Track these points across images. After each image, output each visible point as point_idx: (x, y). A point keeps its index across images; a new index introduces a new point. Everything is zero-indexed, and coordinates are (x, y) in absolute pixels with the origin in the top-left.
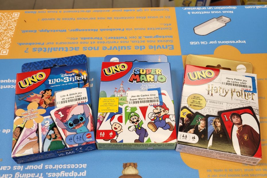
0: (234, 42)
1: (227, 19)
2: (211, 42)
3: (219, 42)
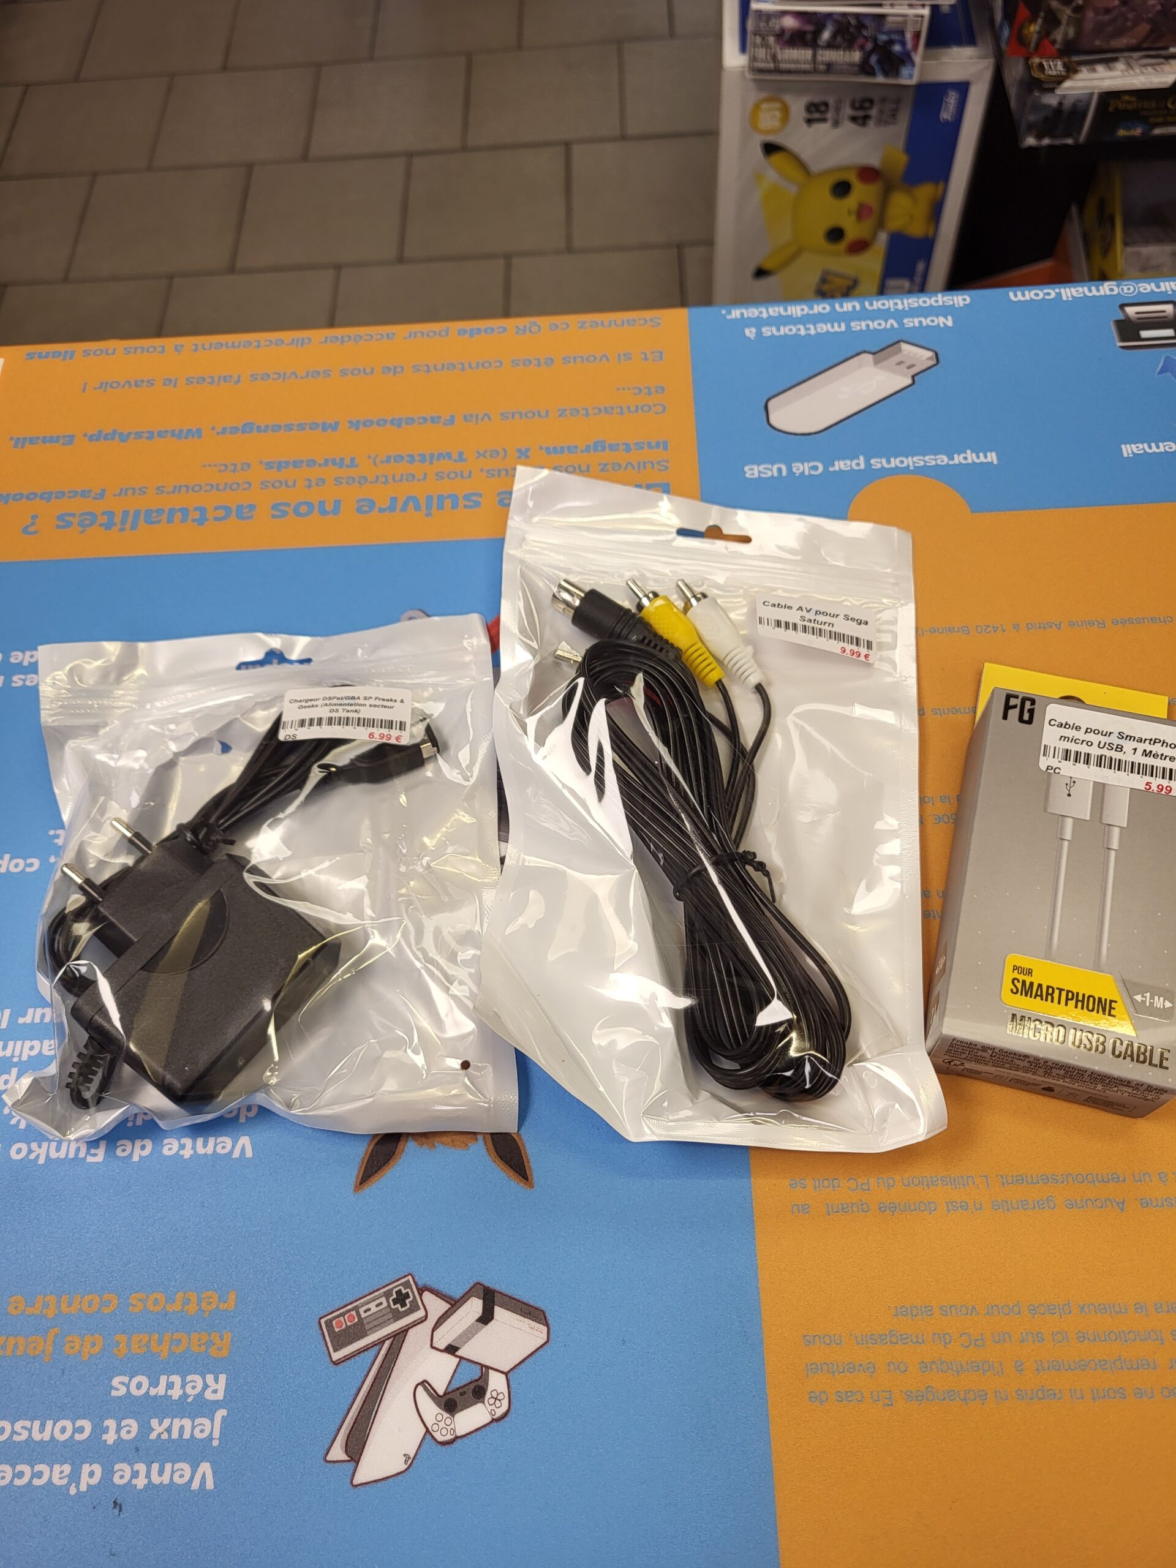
0: (943, 459)
1: (923, 356)
2: (842, 463)
3: (877, 463)
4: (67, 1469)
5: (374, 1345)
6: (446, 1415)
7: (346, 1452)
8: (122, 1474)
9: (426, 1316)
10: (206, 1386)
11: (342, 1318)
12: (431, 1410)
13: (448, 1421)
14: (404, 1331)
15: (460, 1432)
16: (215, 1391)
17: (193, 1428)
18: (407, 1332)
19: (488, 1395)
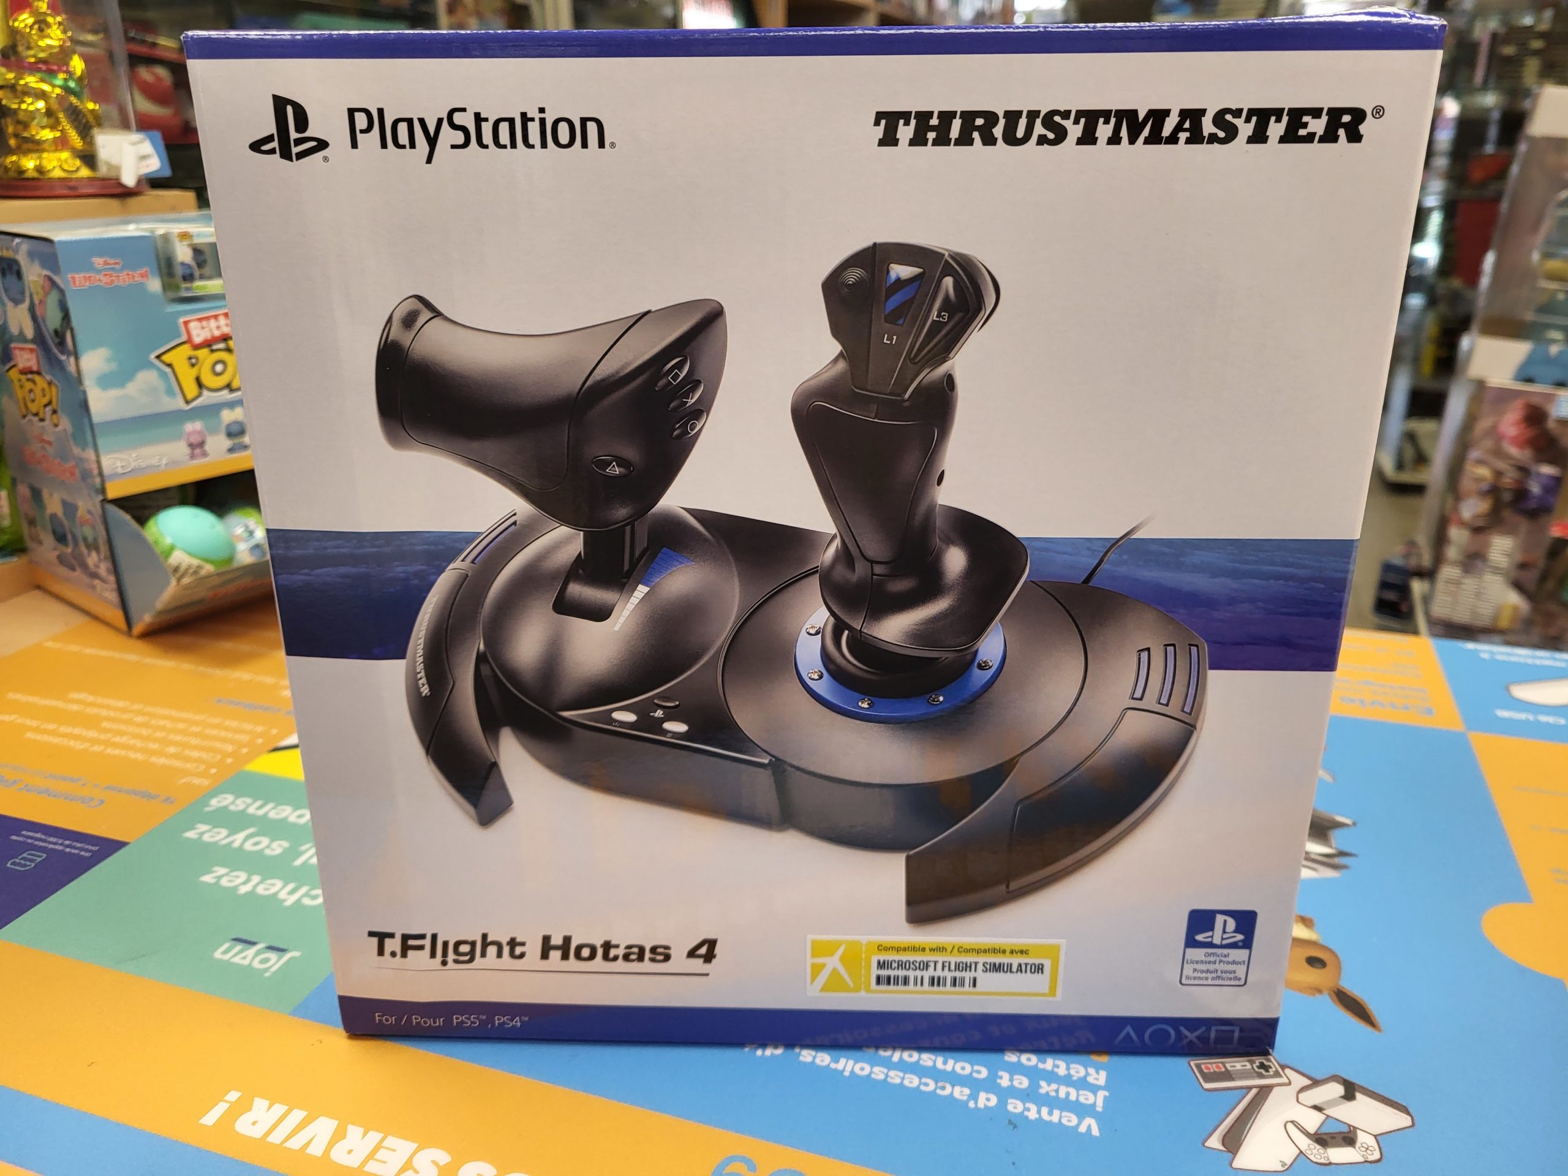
4: (967, 1091)
5: (1241, 1088)
6: (1318, 1147)
7: (1223, 1145)
8: (1015, 1106)
9: (1290, 1084)
10: (1087, 1074)
11: (1209, 1066)
12: (1304, 1143)
13: (1322, 1151)
14: (1269, 1088)
15: (1333, 1160)
16: (1097, 1079)
17: (1078, 1095)
18: (1271, 1090)
19: (1358, 1145)
